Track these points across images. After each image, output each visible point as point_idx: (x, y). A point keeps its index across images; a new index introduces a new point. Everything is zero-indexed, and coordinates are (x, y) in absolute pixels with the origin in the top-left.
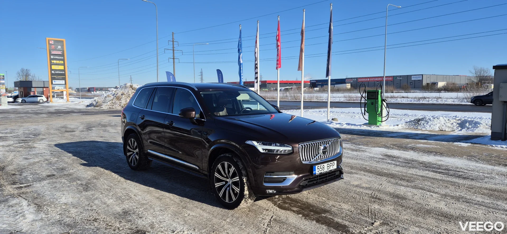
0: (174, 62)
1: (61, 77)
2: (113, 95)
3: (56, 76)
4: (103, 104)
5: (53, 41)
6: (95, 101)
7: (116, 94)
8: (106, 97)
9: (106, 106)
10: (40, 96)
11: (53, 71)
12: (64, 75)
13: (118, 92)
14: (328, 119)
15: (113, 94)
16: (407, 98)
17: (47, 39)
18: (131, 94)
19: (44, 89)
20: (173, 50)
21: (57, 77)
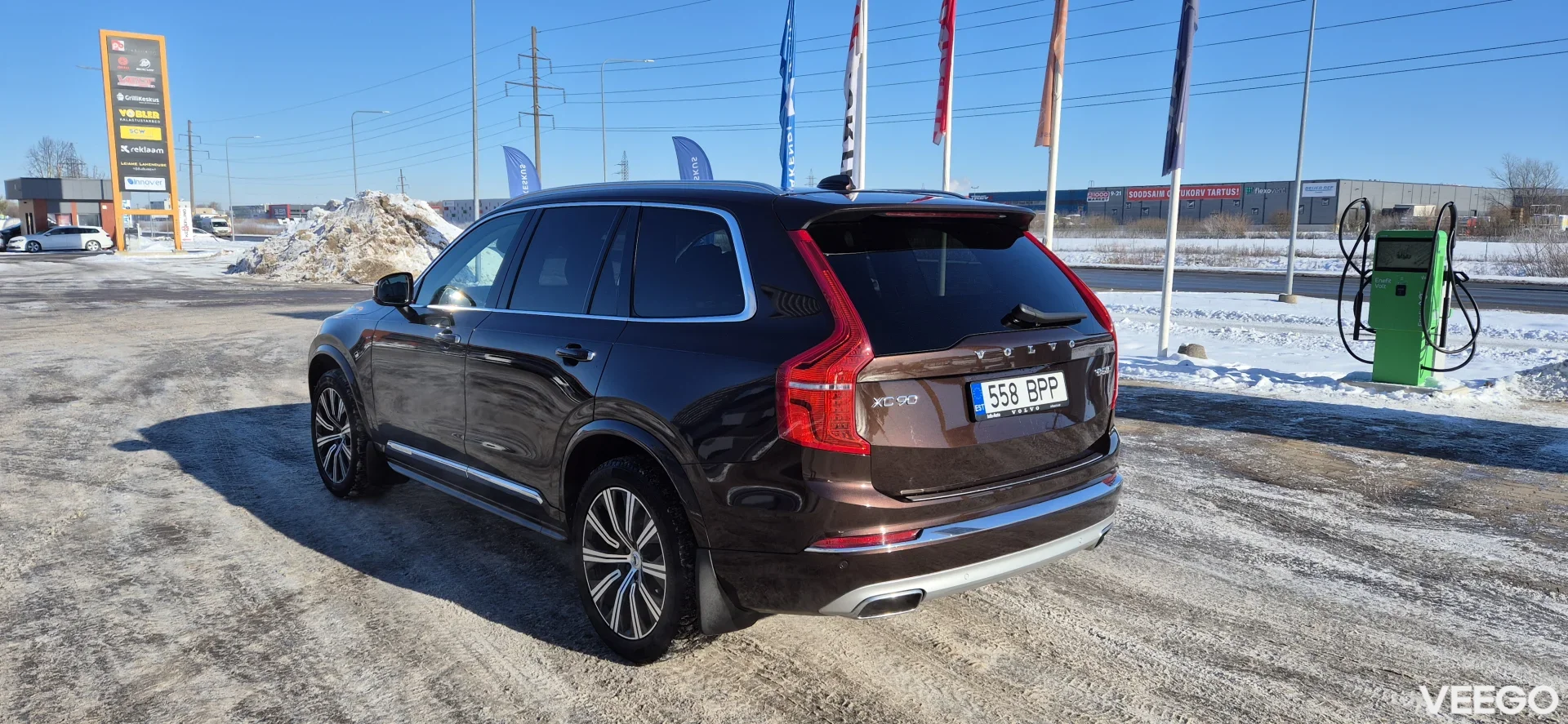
0: (536, 127)
1: (153, 167)
2: (318, 232)
3: (136, 164)
4: (282, 263)
5: (122, 42)
6: (254, 251)
7: (327, 229)
8: (292, 238)
9: (290, 272)
10: (89, 231)
11: (124, 145)
12: (164, 158)
13: (334, 220)
14: (1164, 348)
15: (316, 229)
16: (1313, 256)
17: (104, 33)
18: (382, 229)
19: (104, 207)
20: (535, 87)
21: (138, 166)
